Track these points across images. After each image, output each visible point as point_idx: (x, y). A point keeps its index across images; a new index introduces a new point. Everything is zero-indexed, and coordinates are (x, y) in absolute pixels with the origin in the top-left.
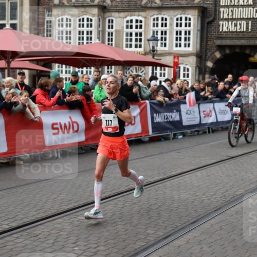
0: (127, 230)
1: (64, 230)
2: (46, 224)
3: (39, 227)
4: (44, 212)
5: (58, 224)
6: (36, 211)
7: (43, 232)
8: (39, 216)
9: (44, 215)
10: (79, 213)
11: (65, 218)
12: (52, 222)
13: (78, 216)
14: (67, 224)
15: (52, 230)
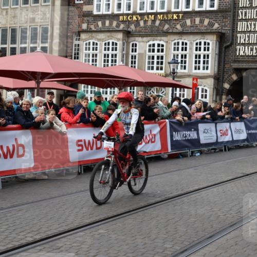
0: (145, 244)
1: (85, 243)
2: (68, 237)
3: (61, 239)
4: (66, 226)
5: (80, 237)
6: (59, 224)
7: (65, 244)
8: (62, 229)
9: (67, 228)
10: (100, 227)
11: (86, 231)
12: (74, 235)
13: (99, 230)
14: (88, 237)
15: (74, 243)
